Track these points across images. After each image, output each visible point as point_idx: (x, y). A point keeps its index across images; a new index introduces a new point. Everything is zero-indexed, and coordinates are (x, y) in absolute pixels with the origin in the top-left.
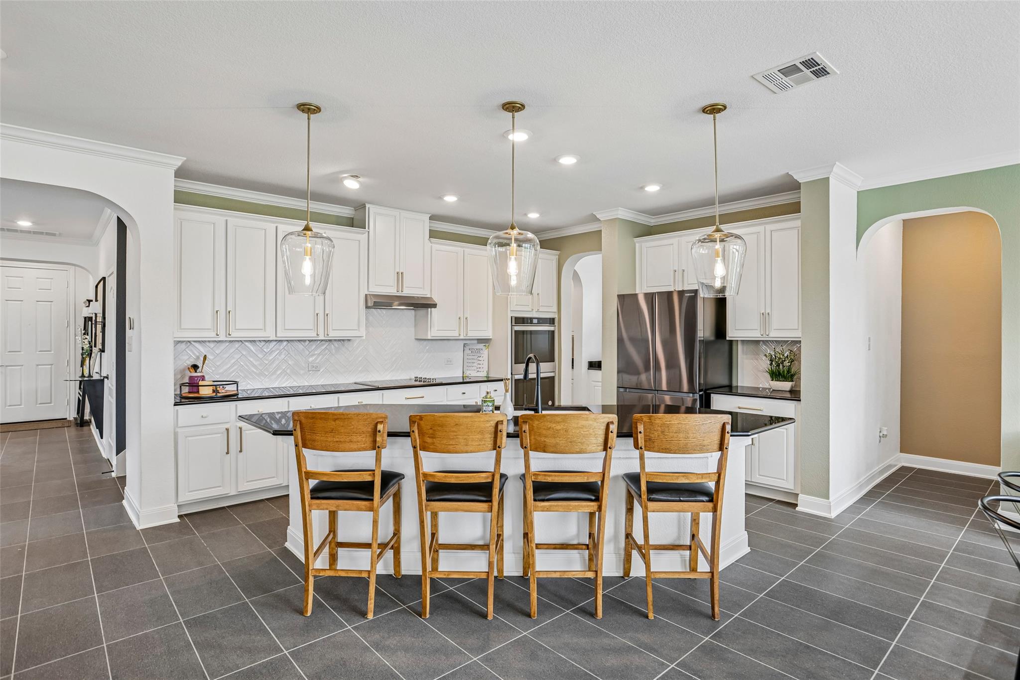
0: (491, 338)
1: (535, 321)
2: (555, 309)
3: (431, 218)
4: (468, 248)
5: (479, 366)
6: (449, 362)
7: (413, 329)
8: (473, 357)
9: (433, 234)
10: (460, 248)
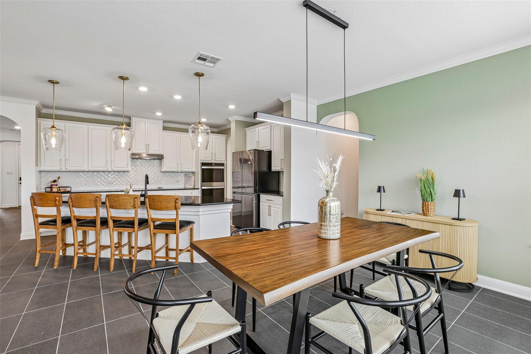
0: (195, 171)
1: (214, 164)
2: (224, 159)
3: (163, 122)
4: (182, 134)
5: (191, 183)
6: (178, 182)
7: (159, 168)
8: (188, 180)
9: (165, 128)
10: (178, 134)
